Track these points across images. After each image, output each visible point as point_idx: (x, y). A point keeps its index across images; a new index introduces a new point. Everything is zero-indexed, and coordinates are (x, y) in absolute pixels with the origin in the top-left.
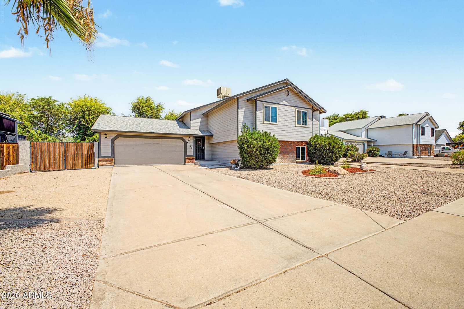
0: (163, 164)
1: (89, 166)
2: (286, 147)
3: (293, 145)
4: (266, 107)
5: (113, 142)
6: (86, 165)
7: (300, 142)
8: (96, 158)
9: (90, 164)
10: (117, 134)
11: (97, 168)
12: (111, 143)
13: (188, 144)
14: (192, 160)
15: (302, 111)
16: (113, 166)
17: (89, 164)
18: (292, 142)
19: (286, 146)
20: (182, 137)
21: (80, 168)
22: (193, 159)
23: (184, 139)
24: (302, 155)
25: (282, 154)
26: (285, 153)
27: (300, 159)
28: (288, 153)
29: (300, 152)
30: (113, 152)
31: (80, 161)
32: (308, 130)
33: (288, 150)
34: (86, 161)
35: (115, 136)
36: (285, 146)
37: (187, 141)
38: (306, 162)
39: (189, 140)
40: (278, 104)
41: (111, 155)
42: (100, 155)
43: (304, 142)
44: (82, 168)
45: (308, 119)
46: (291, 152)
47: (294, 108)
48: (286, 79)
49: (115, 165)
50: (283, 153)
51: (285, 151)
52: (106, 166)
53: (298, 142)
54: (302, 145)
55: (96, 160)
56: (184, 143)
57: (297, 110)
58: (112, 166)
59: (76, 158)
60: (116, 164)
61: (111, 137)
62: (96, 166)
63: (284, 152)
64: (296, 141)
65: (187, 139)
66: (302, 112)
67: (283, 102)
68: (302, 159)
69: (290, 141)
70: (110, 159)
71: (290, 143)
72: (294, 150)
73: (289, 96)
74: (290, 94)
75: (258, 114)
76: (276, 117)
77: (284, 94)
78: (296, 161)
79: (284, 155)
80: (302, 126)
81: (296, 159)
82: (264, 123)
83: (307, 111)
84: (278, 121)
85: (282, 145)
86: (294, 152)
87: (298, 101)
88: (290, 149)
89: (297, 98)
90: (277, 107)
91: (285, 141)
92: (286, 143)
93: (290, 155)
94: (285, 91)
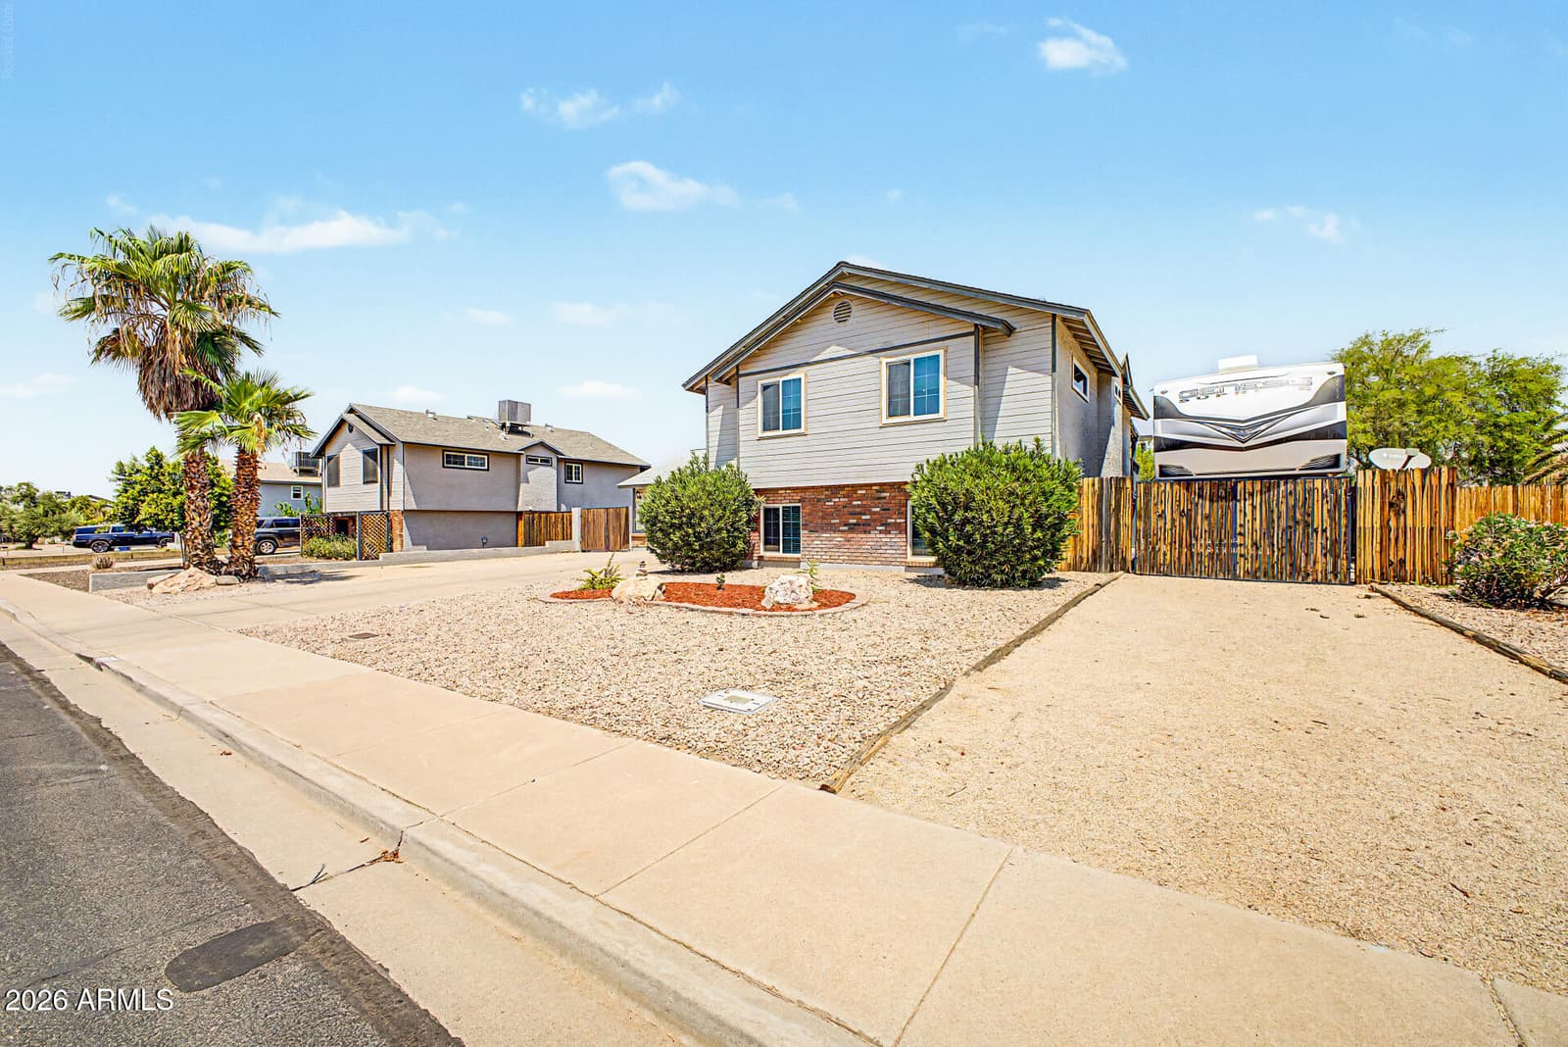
2: (858, 506)
3: (895, 498)
4: (765, 388)
15: (912, 357)
18: (884, 486)
19: (859, 503)
25: (842, 531)
26: (852, 528)
28: (868, 528)
32: (949, 429)
33: (868, 517)
36: (854, 503)
40: (808, 364)
45: (950, 383)
46: (882, 525)
47: (870, 361)
48: (838, 265)
50: (846, 528)
51: (855, 521)
57: (885, 361)
63: (850, 524)
66: (912, 362)
67: (829, 350)
69: (875, 485)
71: (878, 491)
72: (895, 516)
73: (851, 320)
74: (853, 314)
75: (743, 414)
76: (800, 409)
77: (829, 321)
78: (911, 558)
79: (850, 535)
80: (912, 418)
81: (914, 554)
82: (760, 439)
83: (941, 353)
84: (806, 423)
85: (842, 500)
86: (895, 523)
87: (892, 326)
88: (876, 513)
89: (887, 314)
90: (802, 376)
91: (853, 486)
92: (859, 492)
93: (875, 537)
94: (832, 309)
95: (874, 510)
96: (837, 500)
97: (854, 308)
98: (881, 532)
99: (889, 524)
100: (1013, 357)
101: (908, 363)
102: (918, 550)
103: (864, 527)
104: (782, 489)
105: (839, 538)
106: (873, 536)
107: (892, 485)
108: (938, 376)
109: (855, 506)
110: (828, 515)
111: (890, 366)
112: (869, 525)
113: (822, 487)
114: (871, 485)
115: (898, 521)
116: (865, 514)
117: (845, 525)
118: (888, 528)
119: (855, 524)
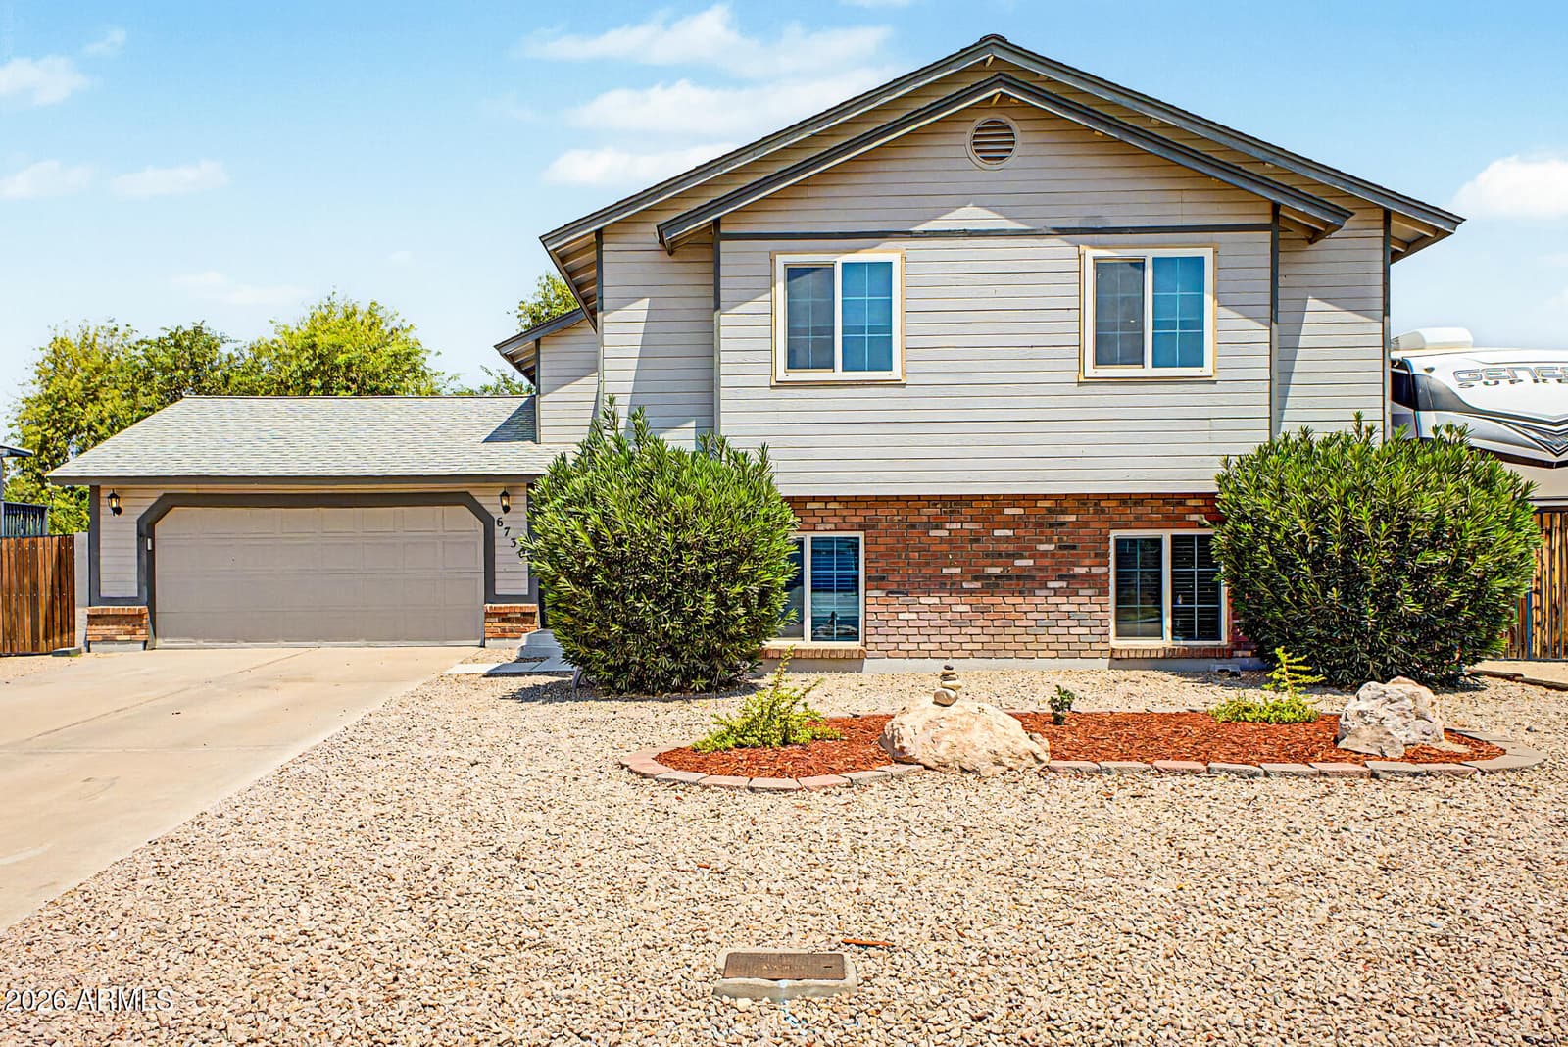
0: (373, 643)
1: (57, 640)
2: (1006, 540)
3: (1085, 525)
4: (794, 273)
5: (146, 529)
6: (46, 638)
7: (1153, 496)
8: (79, 606)
9: (61, 633)
10: (161, 493)
11: (85, 649)
12: (136, 536)
13: (499, 531)
14: (518, 621)
15: (1149, 254)
16: (145, 643)
17: (57, 631)
18: (1061, 502)
19: (1010, 533)
20: (468, 493)
21: (30, 651)
22: (524, 614)
23: (481, 500)
24: (1188, 599)
25: (971, 592)
26: (992, 585)
27: (1161, 635)
28: (1028, 584)
29: (1159, 576)
30: (144, 580)
31: (28, 620)
32: (1224, 400)
33: (1029, 563)
34: (50, 619)
35: (154, 500)
36: (997, 533)
37: (496, 511)
38: (1227, 654)
39: (506, 509)
40: (909, 235)
41: (139, 591)
42: (95, 596)
43: (1195, 496)
44: (35, 651)
45: (1225, 312)
46: (1061, 578)
47: (1059, 249)
48: (985, 39)
49: (159, 642)
50: (978, 585)
51: (997, 570)
52: (116, 646)
53: (1125, 499)
54: (1179, 521)
55: (81, 614)
56: (480, 527)
57: (1091, 253)
58: (141, 646)
59: (13, 606)
60: (163, 637)
61: (137, 506)
62: (79, 642)
63: (989, 577)
64: (1109, 497)
65: (492, 504)
66: (1149, 263)
67: (958, 213)
68: (1181, 630)
69: (1045, 497)
70: (127, 609)
71: (1049, 510)
72: (1087, 561)
73: (1012, 160)
74: (1018, 149)
75: (730, 323)
76: (889, 330)
77: (960, 152)
78: (1115, 643)
79: (987, 600)
80: (1148, 370)
81: (1119, 635)
82: (781, 385)
83: (1208, 254)
84: (904, 360)
85: (966, 526)
86: (1089, 576)
87: (1110, 186)
88: (1044, 554)
89: (1095, 161)
90: (894, 258)
91: (994, 498)
92: (1008, 511)
93: (1046, 602)
94: (970, 129)
95: (1042, 547)
96: (954, 526)
97: (1019, 137)
98: (1056, 592)
99: (1074, 576)
100: (1319, 281)
101: (1139, 264)
102: (1127, 627)
103: (1024, 583)
104: (814, 499)
105: (962, 607)
106: (1037, 600)
107: (1082, 499)
108: (1202, 298)
109: (999, 539)
110: (935, 556)
111: (1100, 265)
112: (1032, 578)
113: (919, 498)
114: (1035, 498)
115: (1094, 570)
116: (1022, 557)
117: (976, 579)
118: (1074, 584)
119: (997, 577)
